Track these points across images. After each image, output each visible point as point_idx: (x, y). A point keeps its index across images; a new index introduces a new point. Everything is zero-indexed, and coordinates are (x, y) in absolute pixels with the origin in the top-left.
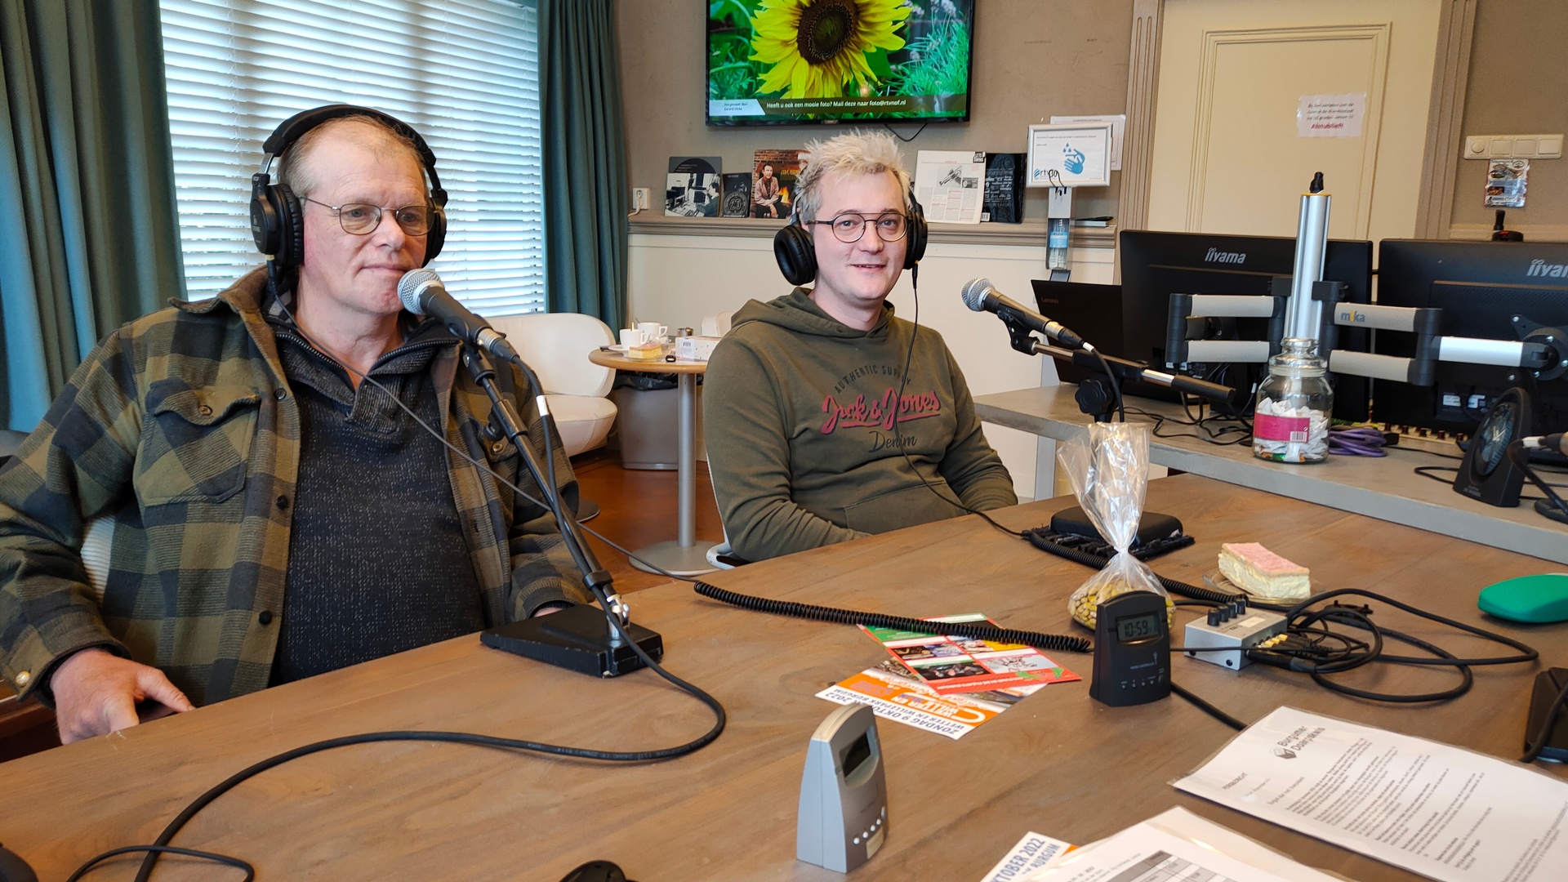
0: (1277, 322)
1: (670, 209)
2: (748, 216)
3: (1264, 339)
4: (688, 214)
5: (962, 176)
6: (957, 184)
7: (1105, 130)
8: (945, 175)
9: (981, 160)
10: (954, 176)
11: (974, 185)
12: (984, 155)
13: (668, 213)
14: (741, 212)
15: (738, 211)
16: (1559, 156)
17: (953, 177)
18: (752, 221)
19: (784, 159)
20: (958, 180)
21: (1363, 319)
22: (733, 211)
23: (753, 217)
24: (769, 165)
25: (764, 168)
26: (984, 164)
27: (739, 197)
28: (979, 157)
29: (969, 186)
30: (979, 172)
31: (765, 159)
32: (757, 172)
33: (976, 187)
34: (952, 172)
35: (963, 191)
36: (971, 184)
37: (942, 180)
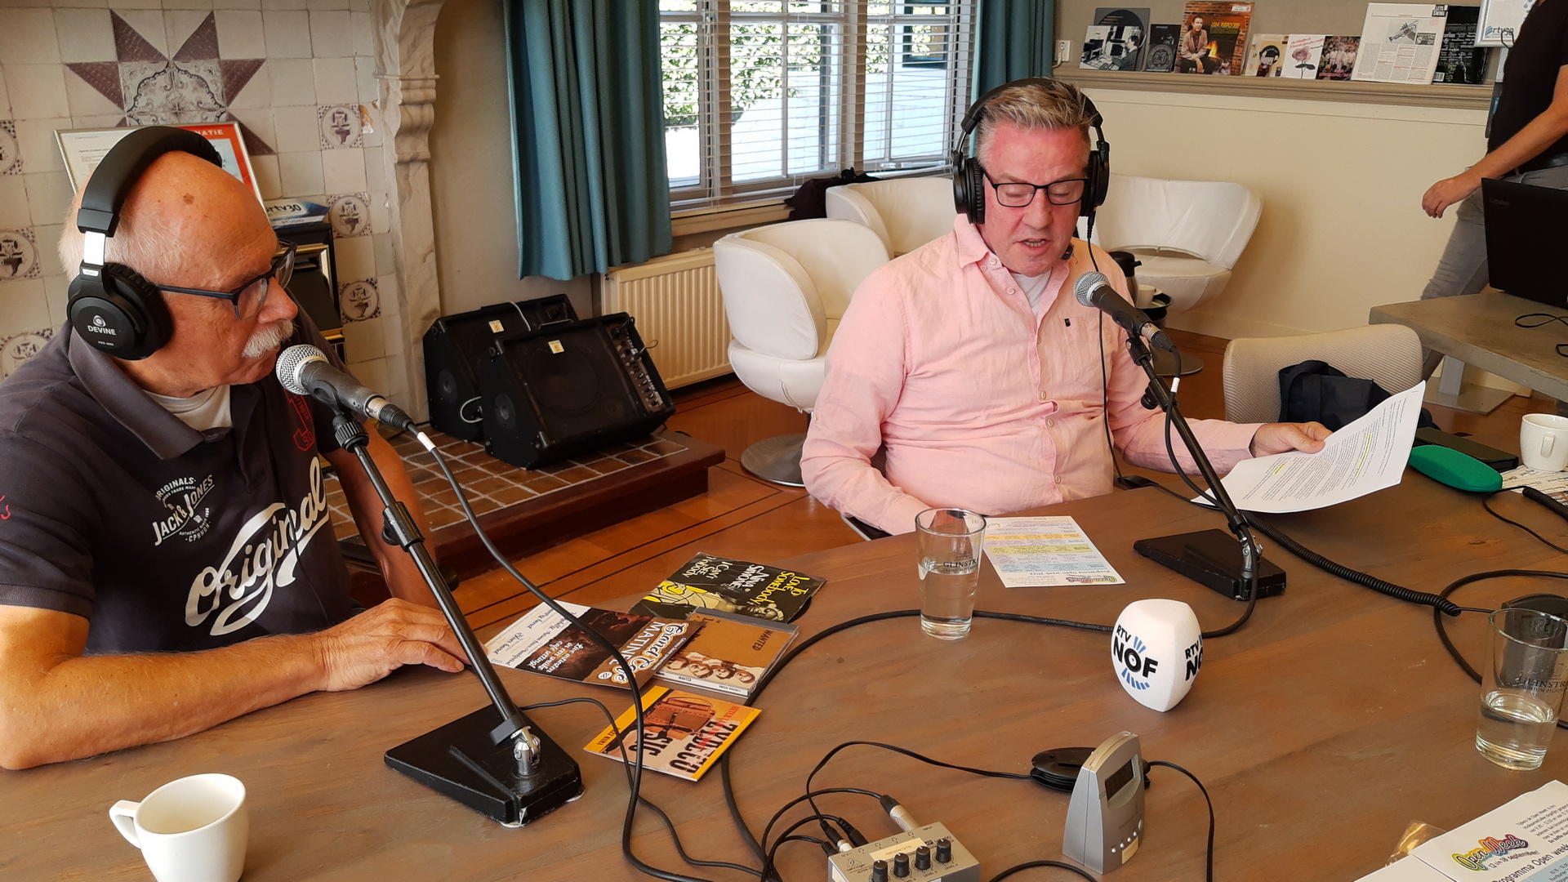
1: (1085, 62)
2: (1173, 70)
4: (1104, 67)
5: (1417, 31)
6: (1409, 40)
8: (1398, 30)
9: (1442, 13)
10: (1408, 31)
11: (1430, 41)
12: (1446, 8)
13: (1083, 65)
14: (1166, 66)
15: (1162, 65)
17: (1405, 32)
18: (1176, 76)
19: (1217, 11)
20: (1412, 35)
22: (1156, 65)
23: (1178, 72)
24: (1200, 17)
25: (1194, 21)
26: (1445, 18)
27: (1164, 51)
28: (1439, 11)
29: (1424, 43)
30: (1438, 27)
31: (1197, 10)
32: (1186, 24)
33: (1432, 44)
34: (1406, 26)
35: (1417, 48)
36: (1426, 40)
37: (1393, 36)
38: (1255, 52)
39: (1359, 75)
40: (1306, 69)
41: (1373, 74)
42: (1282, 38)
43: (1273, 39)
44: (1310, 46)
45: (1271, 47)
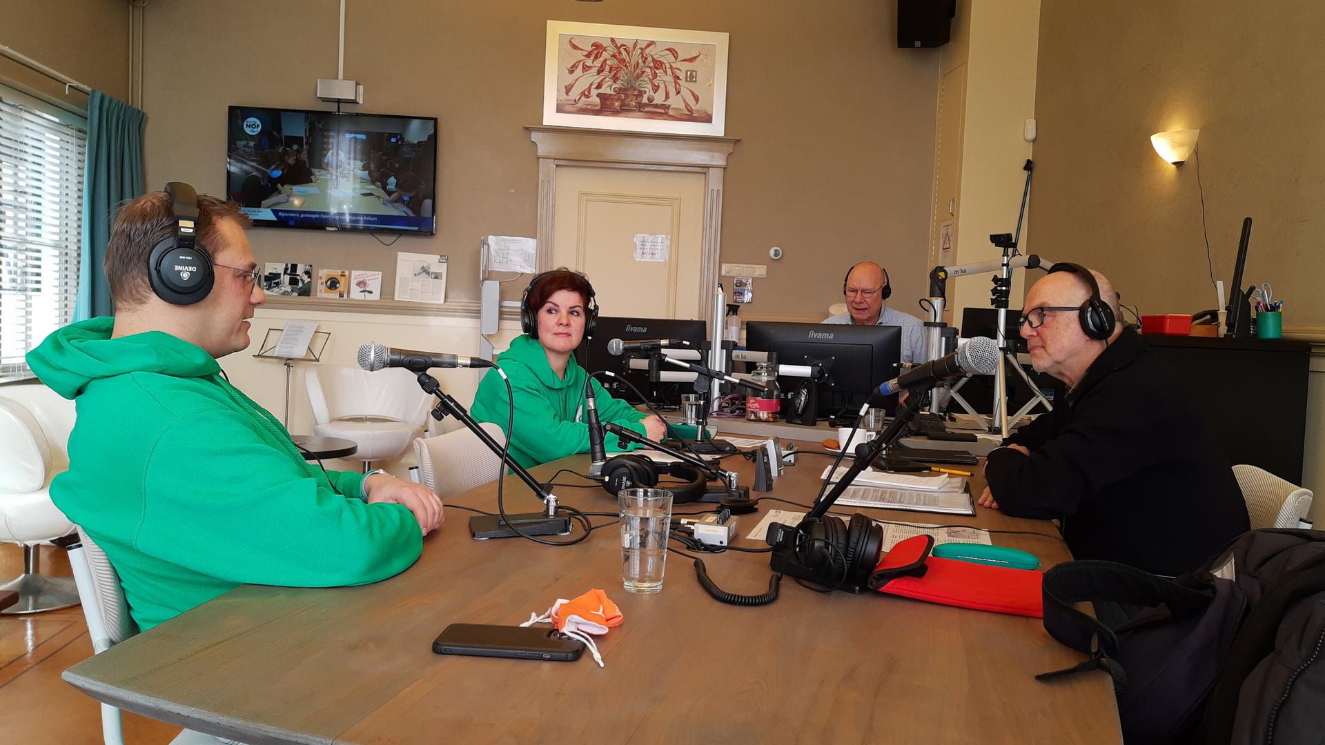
5: (431, 271)
6: (427, 276)
8: (418, 269)
9: (444, 261)
12: (446, 258)
16: (765, 277)
17: (424, 271)
20: (428, 273)
21: (745, 358)
26: (446, 264)
28: (442, 259)
30: (443, 269)
33: (441, 279)
34: (423, 267)
35: (432, 281)
36: (437, 276)
37: (416, 273)
38: (322, 281)
39: (397, 297)
40: (367, 294)
42: (339, 272)
43: (336, 273)
44: (368, 278)
45: (335, 278)
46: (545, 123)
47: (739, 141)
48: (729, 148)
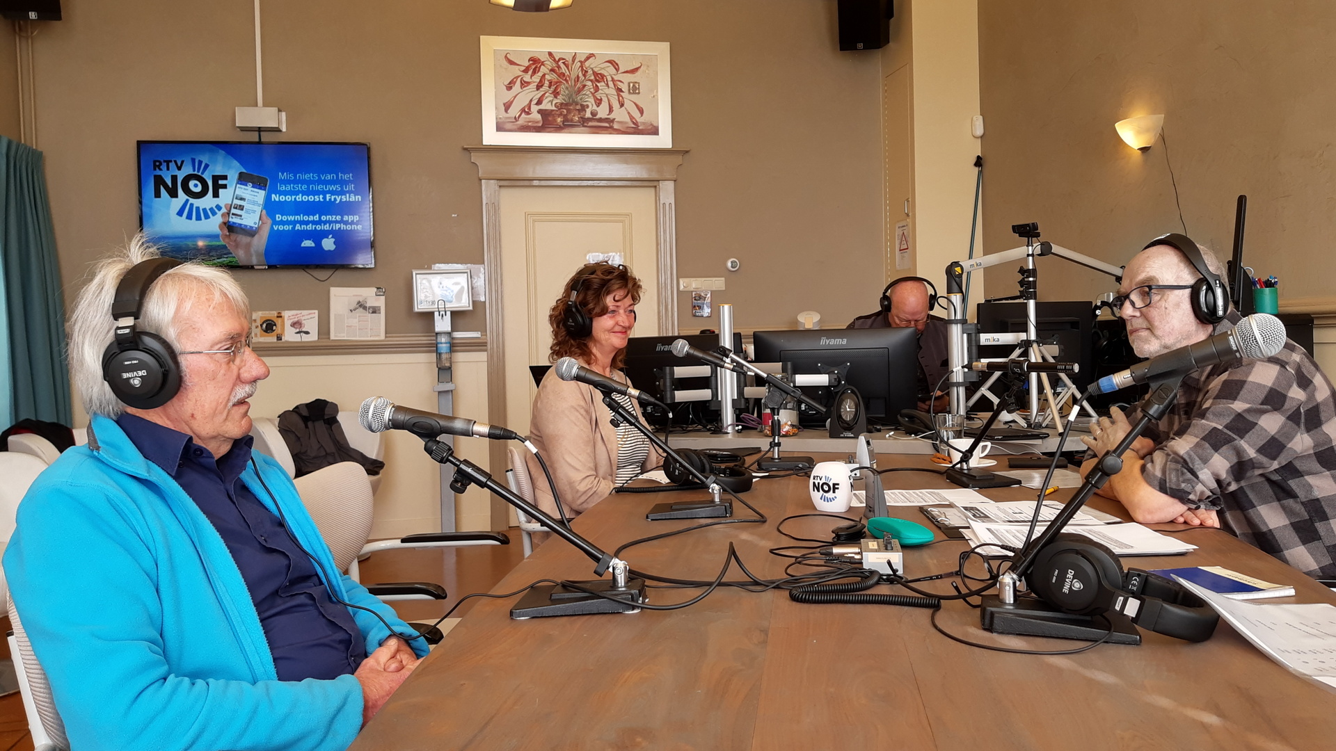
0: (713, 378)
3: (708, 388)
5: (368, 305)
6: (364, 311)
7: (466, 274)
8: (354, 305)
9: (381, 294)
10: (361, 305)
12: (384, 290)
16: (723, 289)
17: (360, 306)
20: (365, 308)
26: (384, 297)
28: (380, 292)
29: (374, 312)
30: (380, 302)
33: (379, 313)
34: (359, 302)
35: (370, 316)
36: (375, 310)
37: (352, 308)
39: (336, 336)
40: (304, 335)
41: (345, 335)
42: (275, 313)
43: (272, 314)
45: (267, 320)
46: (485, 143)
47: (687, 152)
48: (678, 159)
